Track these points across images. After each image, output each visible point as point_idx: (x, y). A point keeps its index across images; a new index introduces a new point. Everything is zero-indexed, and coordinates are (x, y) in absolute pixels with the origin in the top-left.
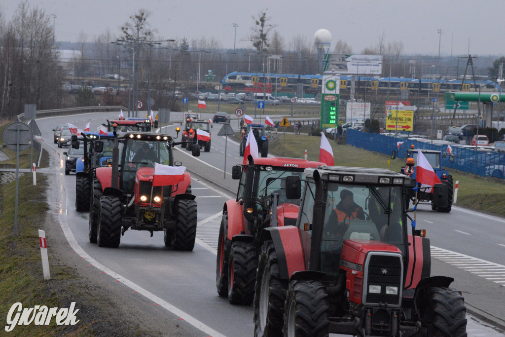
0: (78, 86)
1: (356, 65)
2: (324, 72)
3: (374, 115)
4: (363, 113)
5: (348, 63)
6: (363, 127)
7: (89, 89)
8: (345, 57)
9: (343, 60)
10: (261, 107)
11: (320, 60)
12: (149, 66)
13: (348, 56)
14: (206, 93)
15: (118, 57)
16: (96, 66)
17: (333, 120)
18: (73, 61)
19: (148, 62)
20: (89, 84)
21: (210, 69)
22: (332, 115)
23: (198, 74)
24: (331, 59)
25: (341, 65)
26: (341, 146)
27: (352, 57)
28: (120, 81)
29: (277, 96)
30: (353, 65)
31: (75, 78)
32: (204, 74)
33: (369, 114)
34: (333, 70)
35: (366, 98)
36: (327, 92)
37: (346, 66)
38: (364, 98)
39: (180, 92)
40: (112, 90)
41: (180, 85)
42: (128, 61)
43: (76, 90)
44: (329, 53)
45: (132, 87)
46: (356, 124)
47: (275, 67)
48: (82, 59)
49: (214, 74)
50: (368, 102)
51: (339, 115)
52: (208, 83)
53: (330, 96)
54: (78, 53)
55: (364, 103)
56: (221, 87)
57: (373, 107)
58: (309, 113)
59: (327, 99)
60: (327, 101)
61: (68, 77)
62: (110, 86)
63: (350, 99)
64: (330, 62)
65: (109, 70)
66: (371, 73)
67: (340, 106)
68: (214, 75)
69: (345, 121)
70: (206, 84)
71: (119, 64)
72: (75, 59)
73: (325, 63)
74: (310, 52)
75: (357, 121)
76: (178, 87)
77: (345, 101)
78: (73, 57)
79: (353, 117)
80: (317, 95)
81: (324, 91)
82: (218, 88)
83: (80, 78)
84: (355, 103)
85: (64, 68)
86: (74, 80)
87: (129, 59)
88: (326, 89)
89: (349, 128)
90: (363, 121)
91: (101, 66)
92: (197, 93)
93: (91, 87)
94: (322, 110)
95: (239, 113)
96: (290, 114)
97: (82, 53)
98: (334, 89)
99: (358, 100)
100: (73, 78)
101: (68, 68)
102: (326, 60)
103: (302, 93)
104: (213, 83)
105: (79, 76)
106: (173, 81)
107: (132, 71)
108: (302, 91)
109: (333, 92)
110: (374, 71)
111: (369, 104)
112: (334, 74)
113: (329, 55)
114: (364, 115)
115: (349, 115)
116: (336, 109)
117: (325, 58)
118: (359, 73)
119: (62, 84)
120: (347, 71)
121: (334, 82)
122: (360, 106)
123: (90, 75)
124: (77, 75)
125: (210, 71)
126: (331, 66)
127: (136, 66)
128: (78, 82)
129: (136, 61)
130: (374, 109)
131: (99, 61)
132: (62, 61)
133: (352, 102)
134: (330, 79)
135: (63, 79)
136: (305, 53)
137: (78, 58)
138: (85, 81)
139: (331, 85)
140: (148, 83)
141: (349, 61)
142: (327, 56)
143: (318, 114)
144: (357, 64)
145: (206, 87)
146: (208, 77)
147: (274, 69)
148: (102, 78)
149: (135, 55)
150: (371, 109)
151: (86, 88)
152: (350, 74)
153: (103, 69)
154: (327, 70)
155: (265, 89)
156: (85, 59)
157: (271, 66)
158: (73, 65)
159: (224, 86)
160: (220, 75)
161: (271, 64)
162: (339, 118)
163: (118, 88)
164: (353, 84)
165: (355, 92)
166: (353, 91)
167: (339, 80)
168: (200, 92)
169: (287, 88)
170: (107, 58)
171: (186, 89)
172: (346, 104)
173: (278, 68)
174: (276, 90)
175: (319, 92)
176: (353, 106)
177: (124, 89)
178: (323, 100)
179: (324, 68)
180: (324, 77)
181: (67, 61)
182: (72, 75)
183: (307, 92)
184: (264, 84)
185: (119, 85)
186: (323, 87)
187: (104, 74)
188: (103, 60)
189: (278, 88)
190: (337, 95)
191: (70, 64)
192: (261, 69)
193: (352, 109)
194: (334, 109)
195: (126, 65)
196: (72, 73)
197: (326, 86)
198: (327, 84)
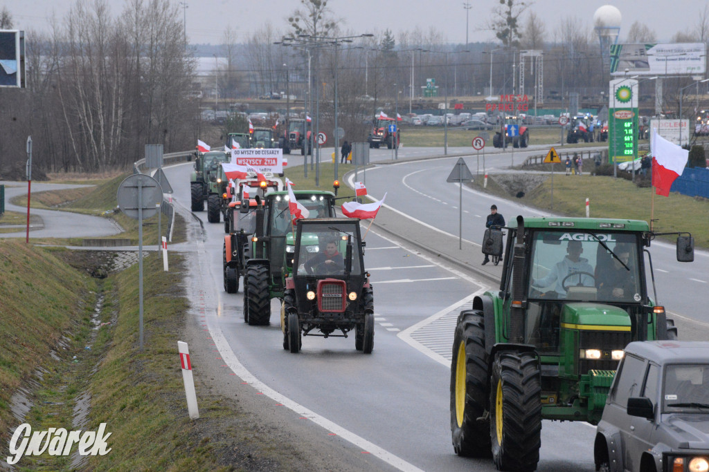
0: (225, 112)
1: (663, 60)
2: (612, 74)
3: (696, 139)
4: (678, 136)
5: (650, 57)
8: (645, 47)
9: (642, 52)
10: (513, 133)
11: (604, 54)
12: (334, 77)
13: (650, 46)
14: (425, 115)
15: (284, 65)
16: (252, 80)
17: (630, 148)
18: (216, 74)
19: (332, 71)
20: (242, 108)
21: (429, 77)
22: (628, 142)
23: (410, 85)
24: (622, 52)
25: (639, 61)
26: (643, 189)
27: (655, 47)
28: (290, 102)
29: (538, 115)
30: (658, 60)
31: (220, 101)
32: (420, 86)
33: (688, 137)
34: (627, 69)
35: (681, 112)
36: (619, 105)
37: (647, 63)
41: (383, 105)
42: (301, 70)
43: (221, 118)
44: (618, 43)
45: (308, 111)
47: (532, 69)
48: (230, 71)
49: (436, 85)
50: (685, 118)
51: (639, 141)
52: (427, 99)
53: (624, 112)
54: (223, 61)
55: (678, 121)
56: (448, 105)
57: (694, 126)
59: (618, 116)
60: (617, 120)
61: (210, 99)
62: (275, 111)
63: (654, 115)
64: (621, 58)
65: (271, 86)
66: (688, 72)
68: (437, 87)
70: (424, 101)
71: (287, 76)
72: (219, 71)
73: (613, 59)
74: (588, 43)
76: (381, 108)
77: (647, 118)
78: (216, 69)
80: (602, 111)
81: (613, 103)
82: (443, 106)
83: (228, 100)
84: (663, 121)
85: (203, 86)
86: (219, 103)
87: (302, 66)
88: (616, 100)
91: (259, 80)
92: (411, 116)
93: (245, 113)
94: (612, 134)
95: (478, 145)
96: (559, 143)
97: (230, 61)
98: (629, 100)
99: (669, 116)
100: (216, 100)
101: (208, 86)
102: (614, 54)
103: (578, 108)
104: (435, 100)
105: (225, 98)
106: (373, 99)
107: (308, 87)
108: (578, 105)
109: (628, 105)
110: (692, 69)
111: (687, 121)
112: (629, 77)
113: (619, 46)
114: (680, 140)
116: (634, 131)
117: (613, 52)
118: (669, 72)
119: (201, 111)
120: (649, 70)
121: (630, 90)
122: (673, 125)
123: (244, 94)
124: (223, 95)
125: (429, 80)
126: (622, 63)
127: (314, 81)
128: (226, 106)
129: (313, 69)
131: (256, 73)
132: (199, 74)
133: (659, 119)
134: (622, 84)
135: (202, 104)
136: (579, 44)
137: (223, 68)
138: (235, 105)
139: (624, 94)
140: (334, 104)
141: (651, 55)
142: (616, 48)
144: (665, 58)
145: (425, 106)
146: (426, 89)
147: (532, 73)
148: (261, 98)
149: (312, 61)
150: (690, 129)
151: (236, 115)
152: (654, 75)
153: (263, 84)
154: (616, 70)
155: (517, 105)
156: (234, 71)
157: (525, 67)
158: (216, 81)
159: (453, 103)
160: (446, 86)
161: (525, 65)
162: (639, 146)
163: (286, 114)
164: (659, 90)
165: (663, 103)
166: (659, 102)
167: (637, 85)
168: (415, 114)
169: (554, 101)
170: (268, 68)
171: (393, 110)
172: (649, 123)
173: (538, 71)
174: (536, 106)
175: (605, 106)
176: (661, 125)
177: (296, 114)
178: (612, 119)
179: (611, 66)
180: (612, 83)
181: (207, 75)
182: (215, 96)
183: (585, 107)
184: (516, 97)
185: (288, 108)
186: (612, 97)
187: (264, 92)
188: (261, 71)
189: (539, 102)
190: (634, 110)
191: (211, 79)
192: (509, 73)
193: (659, 130)
194: (631, 131)
195: (298, 77)
196: (215, 93)
197: (617, 96)
198: (617, 93)
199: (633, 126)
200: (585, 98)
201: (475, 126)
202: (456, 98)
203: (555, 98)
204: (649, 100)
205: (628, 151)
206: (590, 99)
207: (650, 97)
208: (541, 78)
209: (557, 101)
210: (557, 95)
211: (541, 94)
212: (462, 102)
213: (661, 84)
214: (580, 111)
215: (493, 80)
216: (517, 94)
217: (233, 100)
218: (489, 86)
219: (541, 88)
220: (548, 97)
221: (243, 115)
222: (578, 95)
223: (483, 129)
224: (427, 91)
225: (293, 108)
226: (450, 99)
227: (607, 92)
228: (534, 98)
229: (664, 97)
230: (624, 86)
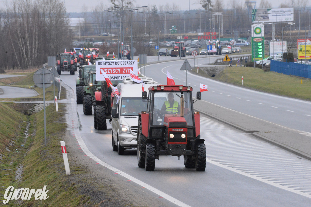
0: (83, 42)
2: (253, 22)
3: (290, 50)
4: (282, 49)
6: (281, 58)
7: (91, 44)
8: (267, 10)
9: (266, 12)
10: (210, 49)
11: (249, 14)
12: (131, 26)
13: (269, 10)
14: (172, 42)
15: (109, 21)
16: (95, 28)
18: (79, 25)
19: (130, 23)
20: (91, 40)
21: (173, 25)
22: (260, 52)
23: (165, 29)
24: (257, 13)
25: (264, 16)
26: (267, 72)
27: (272, 10)
28: (112, 37)
30: (273, 16)
31: (81, 37)
32: (169, 29)
33: (286, 49)
34: (259, 20)
35: (283, 38)
36: (256, 35)
37: (268, 17)
38: (282, 38)
39: (153, 42)
40: (107, 44)
41: (153, 37)
42: (116, 23)
43: (82, 45)
44: (255, 9)
45: (120, 41)
46: (277, 57)
47: (218, 21)
48: (85, 24)
49: (176, 28)
50: (285, 41)
51: (265, 51)
52: (172, 35)
53: (258, 39)
54: (82, 20)
55: (282, 42)
56: (181, 37)
57: (288, 44)
58: (244, 51)
59: (255, 40)
60: (255, 42)
61: (77, 37)
62: (105, 41)
63: (272, 40)
64: (256, 15)
65: (103, 30)
66: (286, 20)
67: (265, 45)
68: (176, 29)
69: (269, 55)
70: (171, 36)
71: (111, 26)
72: (80, 24)
73: (253, 15)
74: (242, 9)
75: (278, 54)
76: (151, 39)
77: (268, 41)
78: (79, 23)
79: (275, 52)
80: (249, 38)
81: (253, 35)
82: (179, 38)
83: (85, 37)
84: (275, 42)
85: (73, 31)
86: (80, 38)
87: (117, 21)
88: (255, 34)
89: (273, 60)
90: (282, 54)
91: (98, 28)
92: (165, 42)
93: (92, 42)
94: (253, 49)
95: (195, 54)
97: (85, 20)
98: (260, 33)
99: (277, 40)
100: (80, 37)
101: (76, 31)
103: (238, 37)
104: (176, 35)
105: (83, 36)
106: (148, 35)
107: (120, 30)
108: (238, 36)
109: (260, 35)
110: (288, 19)
111: (286, 42)
112: (260, 23)
114: (283, 50)
115: (271, 51)
116: (262, 47)
117: (253, 12)
118: (277, 21)
119: (72, 41)
120: (269, 20)
121: (260, 29)
122: (279, 44)
123: (92, 34)
124: (83, 35)
125: (173, 26)
126: (257, 17)
127: (122, 26)
128: (83, 39)
129: (122, 22)
130: (289, 46)
131: (97, 25)
132: (72, 25)
133: (273, 41)
134: (257, 26)
135: (73, 38)
136: (238, 9)
137: (82, 23)
138: (88, 39)
139: (258, 31)
140: (131, 37)
141: (270, 13)
143: (250, 51)
144: (276, 15)
145: (171, 38)
146: (172, 30)
147: (218, 22)
148: (99, 36)
149: (121, 19)
150: (287, 45)
151: (88, 43)
152: (271, 22)
153: (100, 29)
154: (254, 20)
155: (212, 37)
156: (87, 24)
157: (215, 20)
158: (79, 28)
159: (184, 36)
160: (180, 29)
161: (215, 19)
162: (265, 53)
163: (110, 42)
164: (274, 29)
165: (275, 35)
166: (274, 34)
167: (264, 27)
168: (167, 41)
169: (227, 34)
170: (102, 22)
171: (157, 40)
172: (269, 43)
173: (220, 21)
174: (220, 37)
175: (250, 36)
176: (274, 44)
177: (115, 43)
178: (253, 41)
179: (252, 19)
180: (252, 26)
181: (75, 26)
182: (79, 35)
183: (241, 37)
184: (211, 33)
185: (111, 40)
186: (252, 32)
187: (101, 33)
188: (99, 23)
189: (221, 35)
190: (262, 38)
191: (77, 27)
192: (208, 23)
193: (273, 46)
194: (261, 47)
195: (115, 26)
196: (79, 34)
197: (255, 31)
198: (255, 30)
199: (262, 45)
200: (242, 33)
201: (193, 46)
202: (185, 34)
203: (228, 34)
204: (269, 33)
205: (260, 55)
206: (244, 33)
207: (270, 32)
208: (222, 25)
209: (229, 35)
210: (229, 32)
211: (222, 31)
212: (187, 36)
213: (274, 26)
214: (239, 39)
215: (201, 26)
216: (212, 32)
217: (87, 37)
218: (199, 28)
219: (222, 29)
220: (225, 33)
221: (91, 43)
222: (238, 32)
223: (197, 47)
224: (172, 31)
225: (113, 40)
226: (182, 34)
227: (251, 30)
228: (219, 33)
229: (276, 32)
230: (258, 27)
